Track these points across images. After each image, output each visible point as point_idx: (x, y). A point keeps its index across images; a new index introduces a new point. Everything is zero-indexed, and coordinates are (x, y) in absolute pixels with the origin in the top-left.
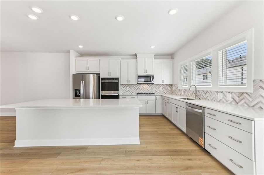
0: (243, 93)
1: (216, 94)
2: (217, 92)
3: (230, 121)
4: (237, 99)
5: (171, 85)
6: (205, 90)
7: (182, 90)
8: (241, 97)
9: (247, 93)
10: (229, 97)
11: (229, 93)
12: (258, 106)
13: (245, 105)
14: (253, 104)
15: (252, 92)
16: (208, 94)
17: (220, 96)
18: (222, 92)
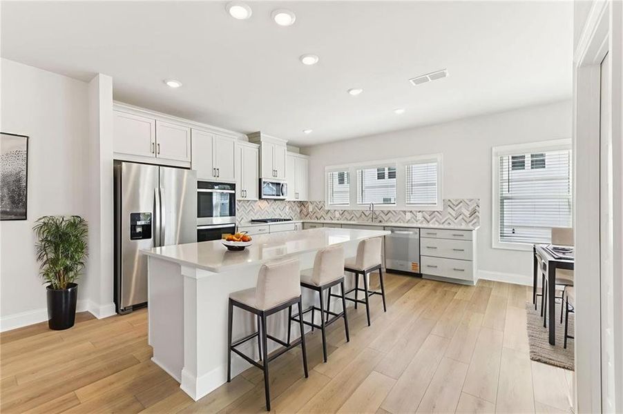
0: (434, 212)
1: (404, 215)
2: (405, 212)
3: (454, 235)
4: (428, 218)
5: (302, 204)
6: (386, 210)
7: (335, 211)
8: (433, 216)
9: (437, 212)
10: (419, 216)
11: (420, 212)
12: (447, 222)
13: (436, 222)
14: (443, 221)
15: (442, 210)
16: (389, 215)
17: (409, 216)
18: (411, 212)
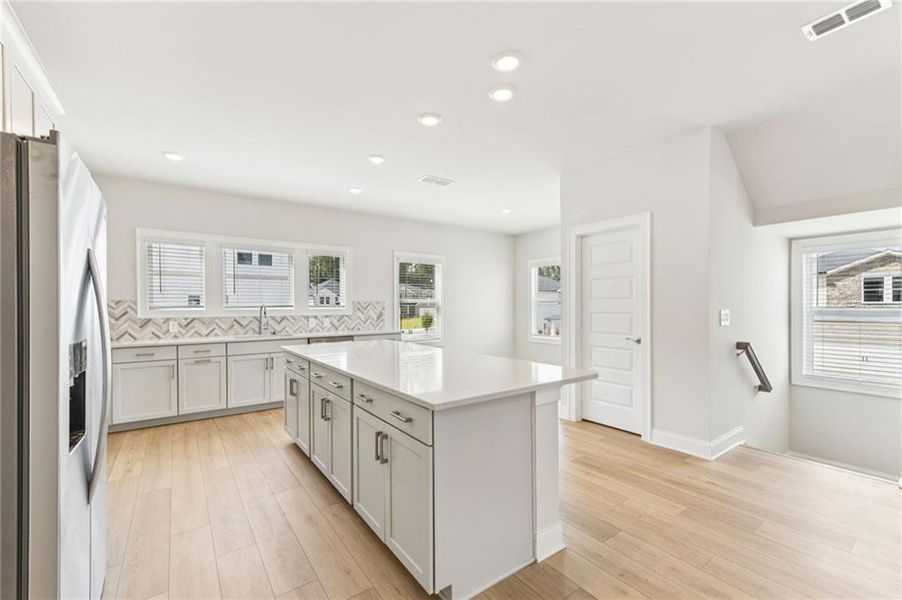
1: (306, 322)
2: (307, 318)
7: (167, 319)
9: (346, 316)
10: (327, 322)
11: (326, 317)
15: (351, 313)
16: (284, 323)
17: (313, 323)
18: (316, 317)
